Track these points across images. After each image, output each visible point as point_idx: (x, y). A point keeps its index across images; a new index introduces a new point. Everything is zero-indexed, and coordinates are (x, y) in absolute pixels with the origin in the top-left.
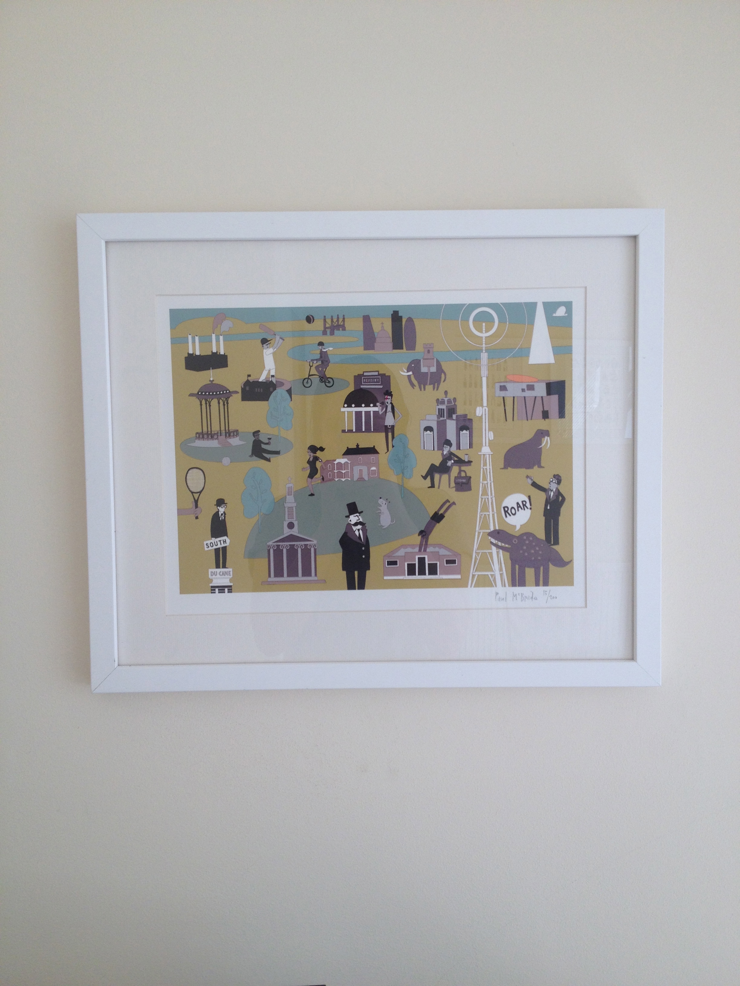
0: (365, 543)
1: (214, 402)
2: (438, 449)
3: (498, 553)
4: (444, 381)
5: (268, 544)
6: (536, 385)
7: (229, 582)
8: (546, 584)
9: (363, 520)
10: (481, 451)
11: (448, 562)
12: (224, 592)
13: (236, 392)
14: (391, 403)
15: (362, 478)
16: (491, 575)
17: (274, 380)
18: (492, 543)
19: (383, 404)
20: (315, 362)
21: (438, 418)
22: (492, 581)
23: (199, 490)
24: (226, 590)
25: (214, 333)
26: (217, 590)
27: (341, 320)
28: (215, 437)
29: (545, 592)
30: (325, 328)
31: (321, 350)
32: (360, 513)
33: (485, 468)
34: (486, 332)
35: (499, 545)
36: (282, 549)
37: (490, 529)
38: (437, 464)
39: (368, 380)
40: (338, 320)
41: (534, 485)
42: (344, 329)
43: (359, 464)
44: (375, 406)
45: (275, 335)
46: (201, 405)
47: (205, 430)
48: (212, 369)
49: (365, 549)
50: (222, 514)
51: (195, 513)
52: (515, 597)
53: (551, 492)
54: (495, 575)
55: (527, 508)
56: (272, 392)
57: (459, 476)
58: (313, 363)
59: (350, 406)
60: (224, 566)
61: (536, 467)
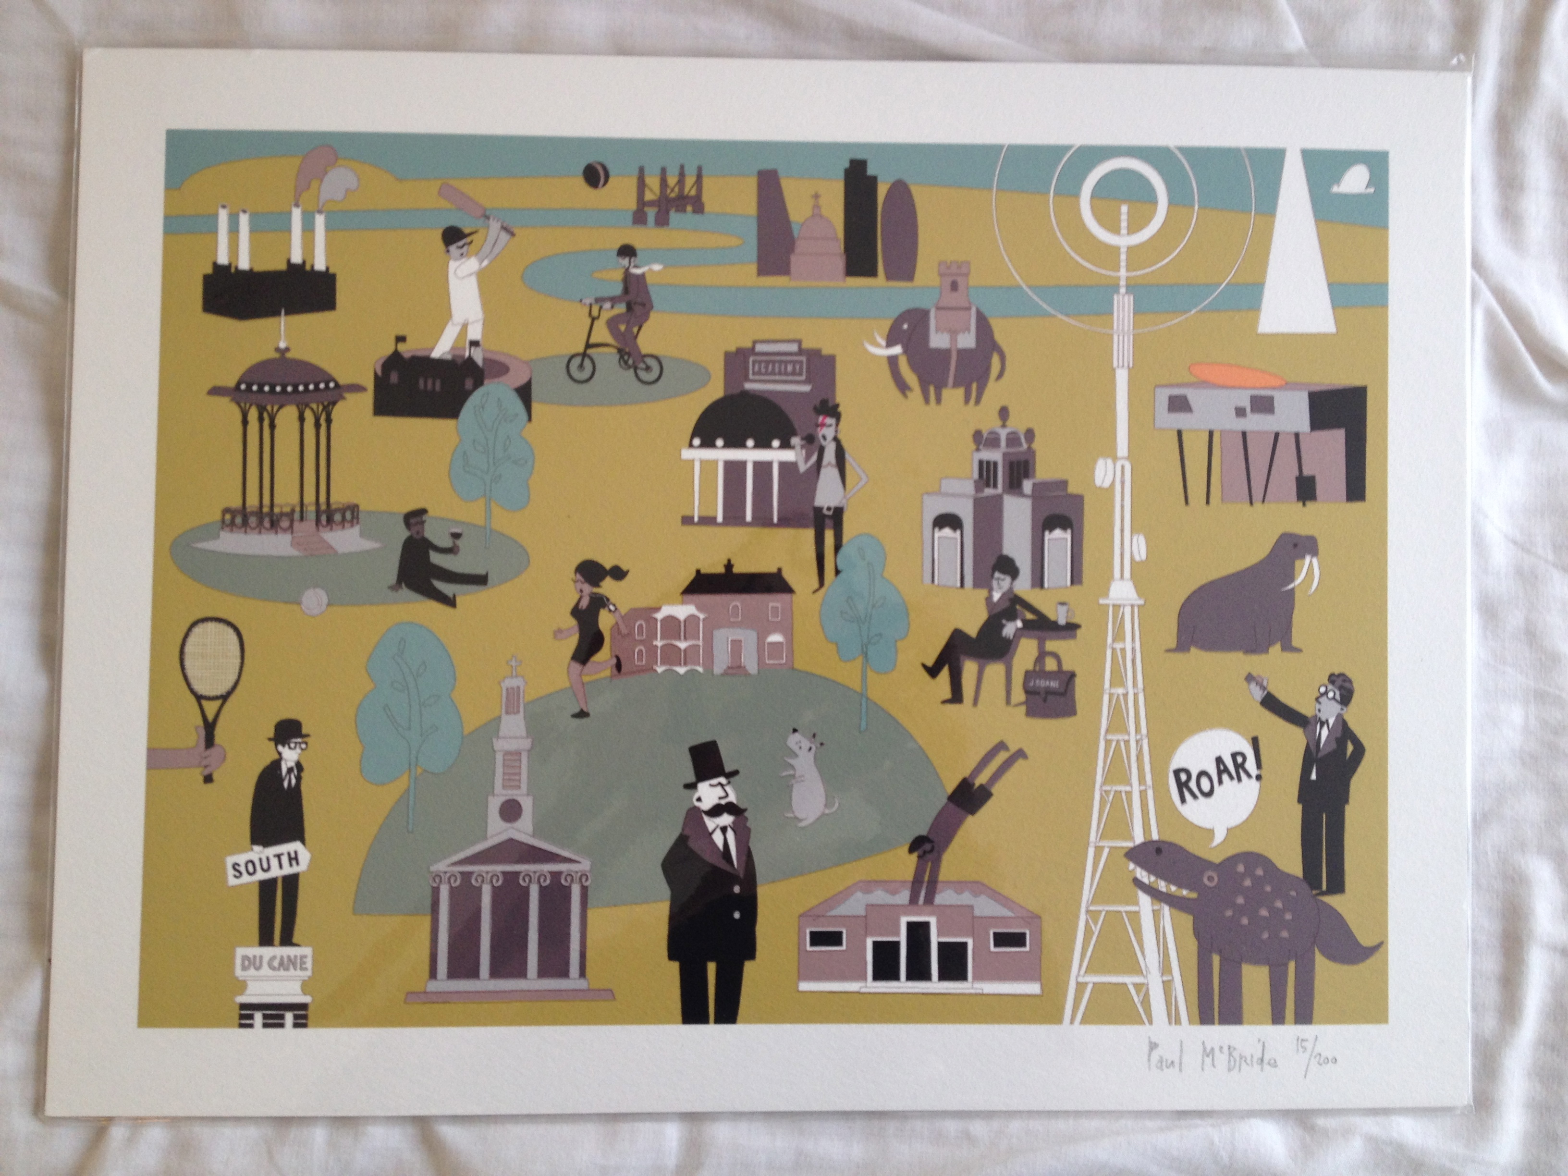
0: (742, 875)
1: (287, 416)
2: (977, 585)
3: (1156, 915)
4: (1000, 376)
5: (433, 868)
6: (1281, 399)
7: (299, 991)
8: (1304, 1016)
9: (738, 798)
10: (1106, 594)
11: (1002, 939)
12: (282, 1026)
13: (357, 388)
14: (836, 439)
15: (740, 667)
16: (1136, 985)
17: (478, 356)
18: (1137, 883)
19: (810, 440)
20: (607, 305)
21: (978, 488)
22: (1139, 1006)
23: (221, 690)
24: (289, 1017)
25: (297, 205)
26: (258, 1017)
27: (690, 181)
28: (285, 523)
29: (1301, 1041)
30: (642, 203)
31: (627, 270)
32: (730, 775)
33: (1118, 646)
34: (1133, 229)
35: (1160, 888)
36: (478, 885)
37: (1132, 839)
38: (972, 629)
39: (767, 367)
40: (681, 181)
41: (1271, 703)
42: (698, 206)
43: (733, 625)
44: (786, 445)
45: (488, 218)
46: (245, 422)
47: (253, 501)
48: (287, 314)
49: (741, 890)
50: (290, 770)
51: (204, 763)
52: (1211, 1056)
53: (1321, 729)
54: (1148, 985)
55: (1249, 775)
56: (467, 394)
57: (1037, 669)
58: (601, 308)
59: (708, 443)
60: (287, 940)
61: (1276, 649)
